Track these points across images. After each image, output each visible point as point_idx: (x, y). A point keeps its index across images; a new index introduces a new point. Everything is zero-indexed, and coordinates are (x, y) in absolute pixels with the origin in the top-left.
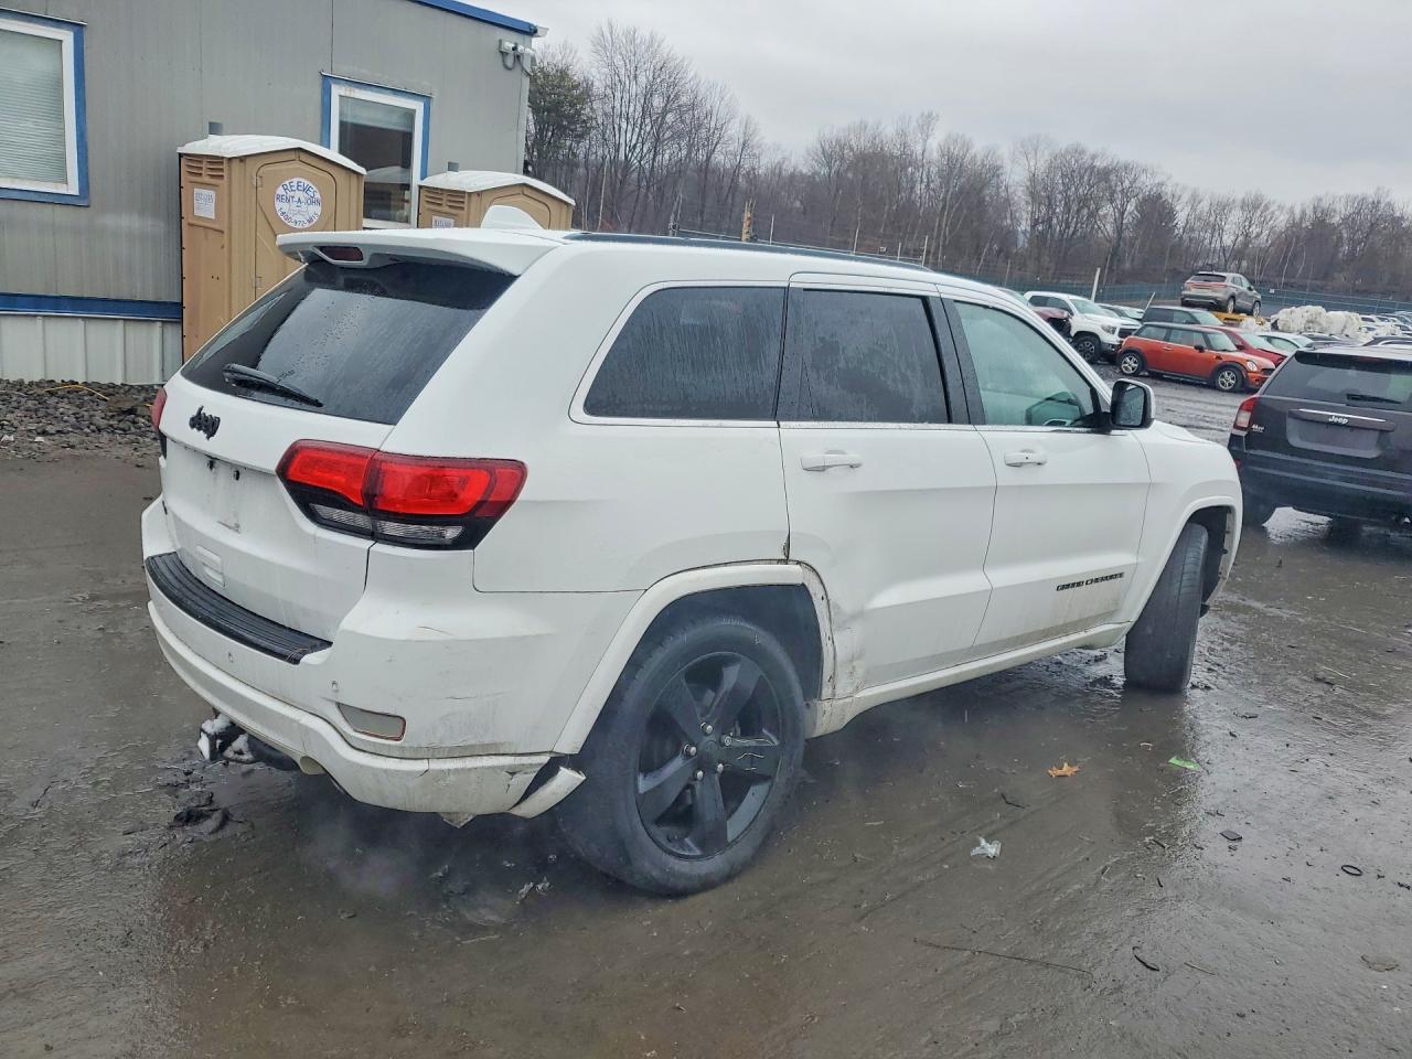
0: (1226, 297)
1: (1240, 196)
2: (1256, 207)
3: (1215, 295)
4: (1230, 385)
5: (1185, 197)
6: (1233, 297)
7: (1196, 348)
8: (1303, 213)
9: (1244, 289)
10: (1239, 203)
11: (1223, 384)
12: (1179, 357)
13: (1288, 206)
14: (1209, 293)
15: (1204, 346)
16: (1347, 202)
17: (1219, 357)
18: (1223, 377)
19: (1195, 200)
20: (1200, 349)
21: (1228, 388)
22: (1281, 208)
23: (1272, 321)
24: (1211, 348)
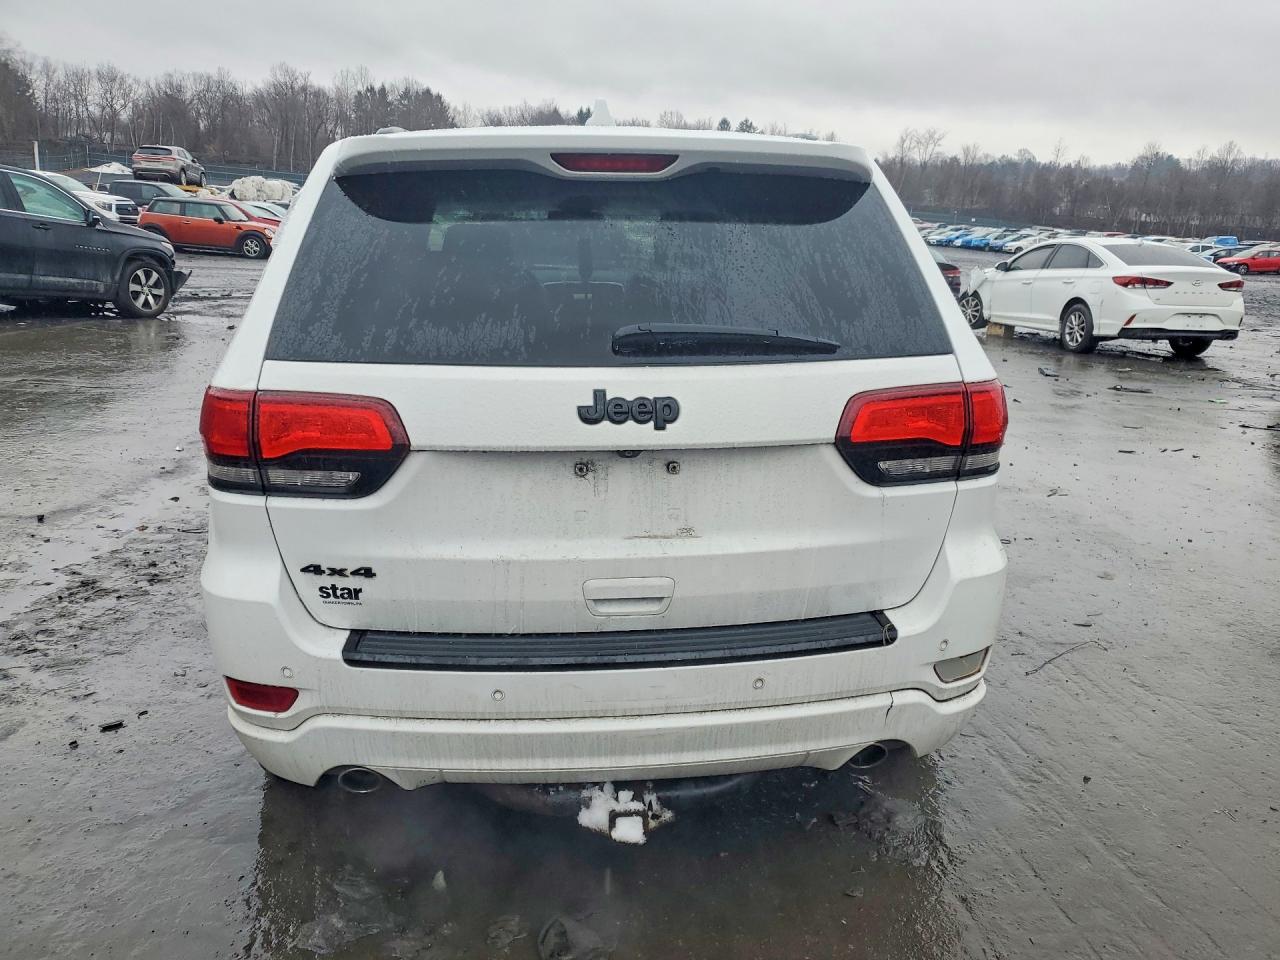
0: (178, 170)
1: (93, 68)
2: (113, 80)
3: (165, 167)
4: (255, 252)
5: (38, 66)
6: (183, 169)
7: (216, 220)
8: (158, 85)
9: (189, 162)
10: (94, 73)
11: (248, 251)
12: (200, 229)
13: (143, 80)
14: (160, 166)
15: (222, 217)
16: (195, 80)
17: (239, 228)
18: (247, 245)
19: (48, 70)
20: (219, 221)
21: (254, 255)
22: (137, 81)
23: (230, 191)
24: (229, 219)
